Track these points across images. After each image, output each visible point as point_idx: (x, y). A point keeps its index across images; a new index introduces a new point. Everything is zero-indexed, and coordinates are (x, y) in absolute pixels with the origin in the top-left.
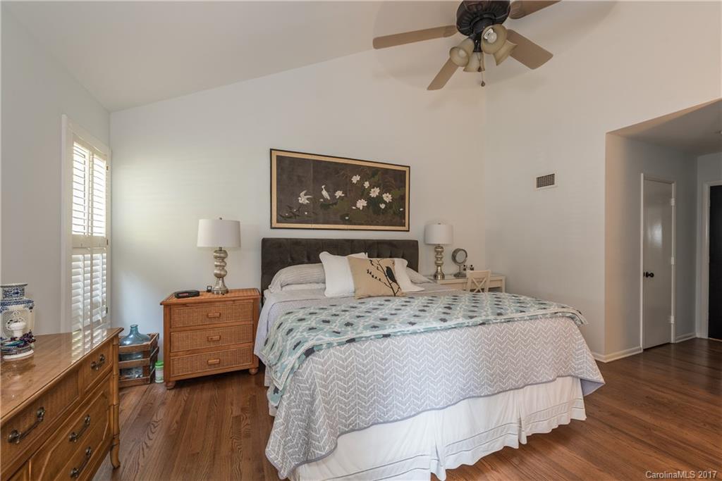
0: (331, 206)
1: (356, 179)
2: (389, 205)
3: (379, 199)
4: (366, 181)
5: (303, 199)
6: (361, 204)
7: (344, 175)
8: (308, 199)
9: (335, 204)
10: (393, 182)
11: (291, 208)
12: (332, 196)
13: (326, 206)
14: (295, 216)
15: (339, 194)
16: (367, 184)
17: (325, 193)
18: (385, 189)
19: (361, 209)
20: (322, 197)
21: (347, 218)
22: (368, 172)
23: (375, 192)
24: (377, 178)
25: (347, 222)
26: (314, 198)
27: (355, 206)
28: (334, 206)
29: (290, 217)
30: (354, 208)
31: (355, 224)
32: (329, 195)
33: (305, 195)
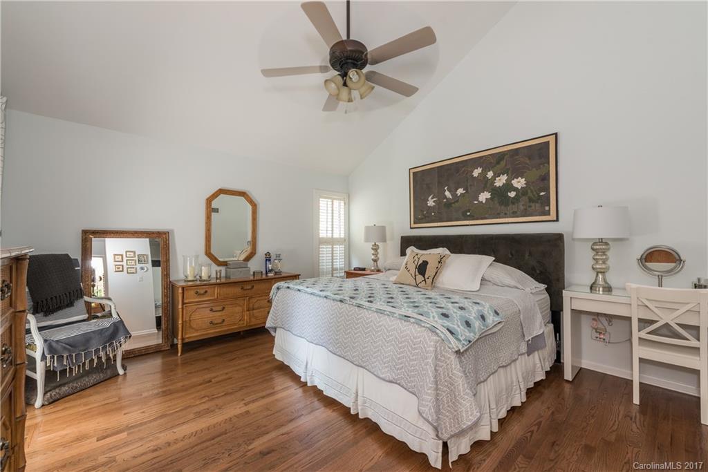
0: (453, 205)
1: (476, 173)
2: (522, 193)
3: (508, 186)
4: (489, 171)
5: (431, 203)
6: (484, 196)
7: (464, 171)
8: (434, 202)
9: (457, 201)
10: (528, 162)
11: (422, 211)
12: (454, 195)
13: (449, 204)
14: (425, 217)
15: (460, 191)
16: (490, 174)
17: (447, 194)
18: (516, 173)
19: (484, 202)
20: (445, 197)
21: (468, 214)
22: (492, 161)
23: (501, 181)
24: (503, 163)
25: (469, 218)
26: (439, 200)
27: (477, 200)
28: (456, 204)
29: (422, 219)
30: (476, 202)
31: (477, 219)
32: (452, 195)
33: (432, 199)
